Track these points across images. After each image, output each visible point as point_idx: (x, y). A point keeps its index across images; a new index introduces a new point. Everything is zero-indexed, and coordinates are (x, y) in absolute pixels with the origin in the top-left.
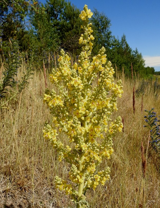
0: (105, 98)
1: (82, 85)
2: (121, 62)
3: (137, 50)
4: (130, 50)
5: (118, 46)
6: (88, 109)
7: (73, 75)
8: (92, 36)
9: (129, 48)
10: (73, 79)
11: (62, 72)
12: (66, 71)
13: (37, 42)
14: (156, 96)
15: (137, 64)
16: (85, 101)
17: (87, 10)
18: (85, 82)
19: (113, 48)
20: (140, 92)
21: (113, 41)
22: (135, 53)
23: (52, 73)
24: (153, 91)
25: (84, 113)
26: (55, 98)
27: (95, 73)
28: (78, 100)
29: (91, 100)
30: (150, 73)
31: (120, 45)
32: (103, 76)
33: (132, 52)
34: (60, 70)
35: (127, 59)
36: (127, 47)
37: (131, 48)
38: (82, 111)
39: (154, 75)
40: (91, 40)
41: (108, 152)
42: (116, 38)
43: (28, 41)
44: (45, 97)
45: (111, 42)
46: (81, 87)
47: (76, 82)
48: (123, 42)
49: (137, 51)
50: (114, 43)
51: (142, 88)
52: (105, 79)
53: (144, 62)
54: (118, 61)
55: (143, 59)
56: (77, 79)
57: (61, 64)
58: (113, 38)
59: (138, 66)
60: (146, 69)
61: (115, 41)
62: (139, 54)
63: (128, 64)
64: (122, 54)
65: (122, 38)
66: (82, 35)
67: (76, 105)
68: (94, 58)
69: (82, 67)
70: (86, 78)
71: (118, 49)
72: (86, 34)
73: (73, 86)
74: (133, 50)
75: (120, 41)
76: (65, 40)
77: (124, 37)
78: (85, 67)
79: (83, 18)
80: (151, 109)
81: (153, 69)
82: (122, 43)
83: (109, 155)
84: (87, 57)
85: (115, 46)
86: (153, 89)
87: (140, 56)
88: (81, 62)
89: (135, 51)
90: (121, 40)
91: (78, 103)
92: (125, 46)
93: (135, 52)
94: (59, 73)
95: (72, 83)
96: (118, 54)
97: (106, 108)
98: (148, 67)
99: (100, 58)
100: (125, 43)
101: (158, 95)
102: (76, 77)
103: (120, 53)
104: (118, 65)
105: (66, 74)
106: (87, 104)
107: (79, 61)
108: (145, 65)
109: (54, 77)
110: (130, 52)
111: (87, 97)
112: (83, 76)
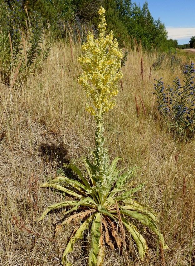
0: (112, 59)
1: (101, 51)
2: (141, 32)
3: (159, 20)
4: (152, 20)
5: (139, 15)
6: (104, 65)
7: (95, 46)
8: (105, 24)
9: (151, 17)
10: (96, 48)
11: (89, 44)
12: (92, 43)
13: (51, 8)
14: (173, 70)
15: (158, 36)
16: (102, 61)
17: (102, 9)
18: (102, 50)
19: (133, 16)
20: (157, 65)
21: (134, 8)
22: (157, 24)
23: (83, 45)
24: (170, 66)
25: (102, 67)
26: (87, 58)
27: (107, 45)
28: (98, 60)
29: (105, 61)
30: (172, 46)
31: (141, 14)
32: (112, 47)
33: (154, 23)
34: (89, 43)
35: (148, 30)
36: (149, 16)
37: (153, 18)
38: (101, 66)
39: (177, 49)
40: (105, 26)
41: (115, 92)
42: (137, 5)
43: (41, 7)
44: (79, 59)
45: (132, 10)
46: (100, 53)
47: (97, 50)
48: (144, 10)
49: (159, 22)
50: (135, 11)
51: (159, 62)
52: (113, 49)
53: (167, 34)
54: (138, 32)
55: (166, 30)
56: (98, 48)
57: (89, 40)
58: (134, 5)
59: (160, 39)
60: (168, 41)
61: (136, 8)
62: (162, 24)
63: (149, 35)
64: (143, 24)
65: (144, 5)
66: (100, 23)
67: (97, 62)
68: (107, 36)
69: (101, 42)
70: (103, 48)
71: (139, 18)
72: (102, 22)
73: (96, 52)
74: (155, 21)
75: (141, 9)
76: (81, 6)
77: (146, 4)
78: (102, 42)
79: (100, 13)
80: (160, 79)
81: (177, 42)
82: (143, 12)
83: (116, 93)
84: (103, 36)
85: (136, 14)
86: (170, 63)
87: (162, 27)
88: (100, 39)
89: (157, 20)
90: (143, 8)
91: (98, 62)
92: (147, 14)
93: (157, 22)
94: (88, 45)
95: (95, 50)
96: (138, 24)
97: (113, 64)
98: (171, 40)
99: (110, 36)
100: (147, 11)
101: (175, 69)
102: (97, 47)
103: (140, 22)
104: (138, 37)
105: (91, 46)
106: (103, 63)
107: (99, 38)
108: (167, 37)
109: (84, 47)
110: (151, 22)
111: (103, 59)
112: (101, 47)
